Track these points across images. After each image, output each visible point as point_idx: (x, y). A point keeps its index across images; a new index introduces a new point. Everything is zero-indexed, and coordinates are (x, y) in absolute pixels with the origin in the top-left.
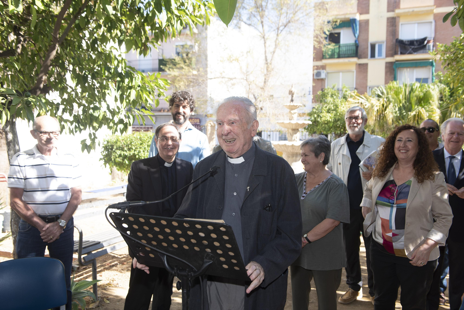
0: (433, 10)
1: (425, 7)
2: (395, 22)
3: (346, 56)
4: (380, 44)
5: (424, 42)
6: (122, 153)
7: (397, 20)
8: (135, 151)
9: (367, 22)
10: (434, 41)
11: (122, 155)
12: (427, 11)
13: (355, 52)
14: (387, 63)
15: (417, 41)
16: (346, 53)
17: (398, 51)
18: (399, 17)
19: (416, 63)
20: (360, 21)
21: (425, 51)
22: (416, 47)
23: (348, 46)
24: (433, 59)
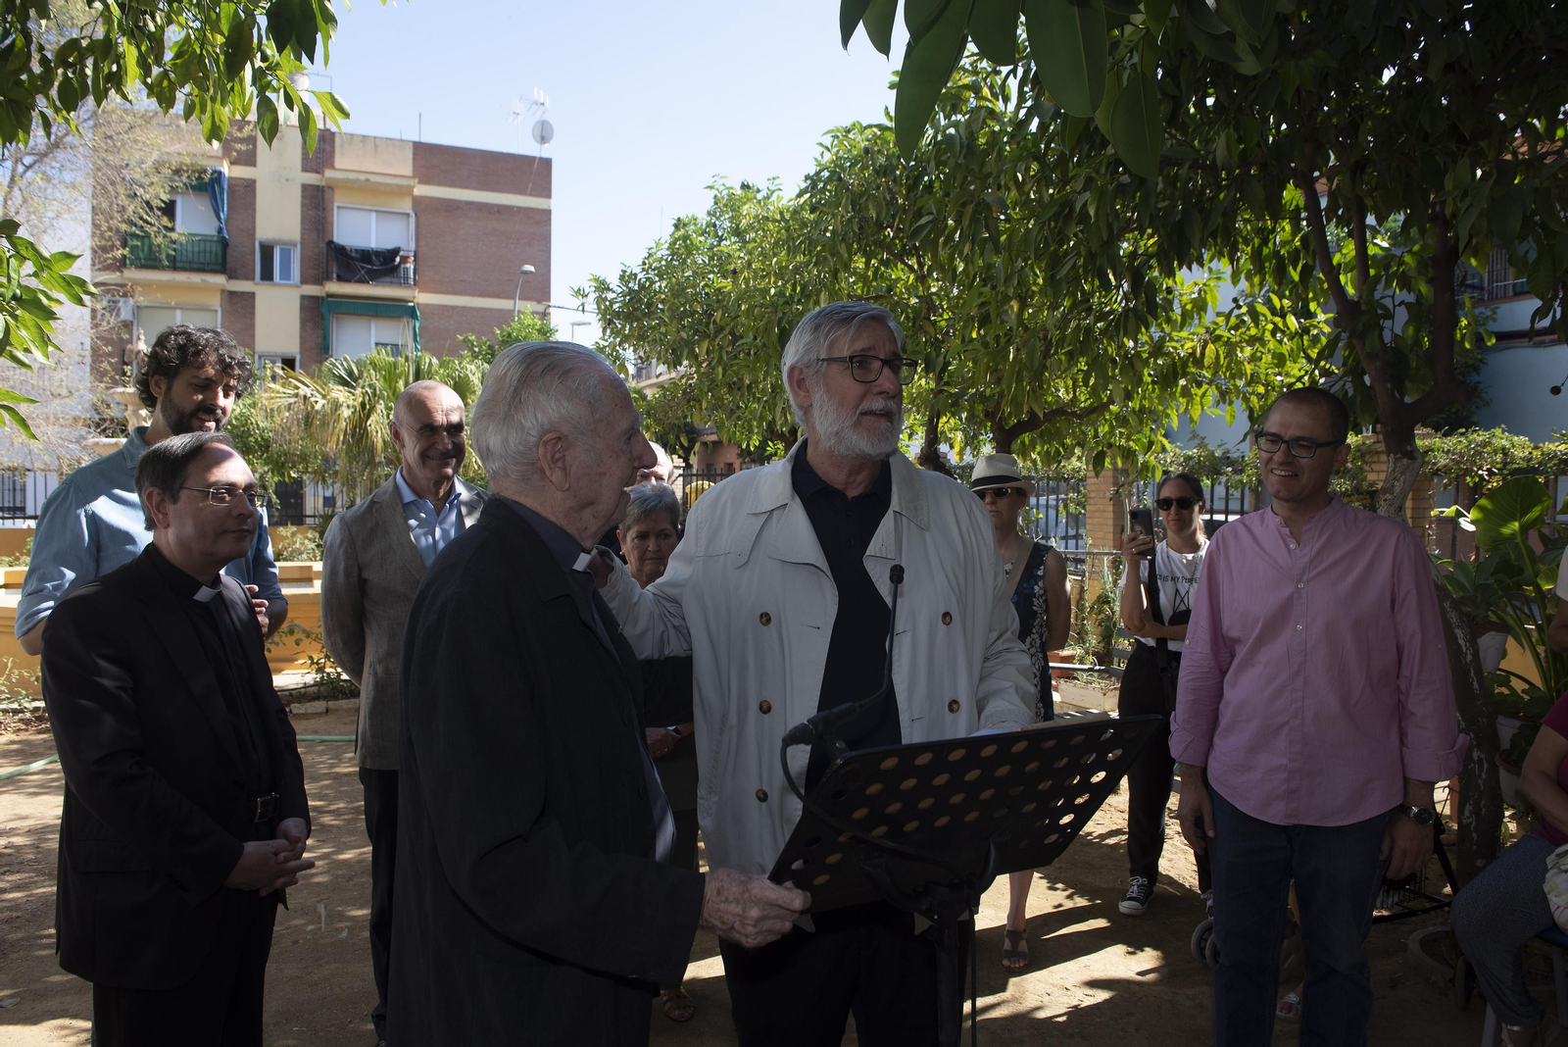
0: (413, 187)
1: (395, 176)
2: (323, 197)
3: (195, 266)
4: (286, 247)
5: (393, 260)
7: (327, 195)
9: (250, 186)
10: (415, 260)
12: (399, 187)
13: (220, 260)
14: (303, 298)
15: (378, 253)
16: (196, 260)
17: (332, 272)
18: (332, 188)
19: (377, 304)
20: (230, 178)
21: (395, 280)
22: (375, 268)
24: (416, 301)
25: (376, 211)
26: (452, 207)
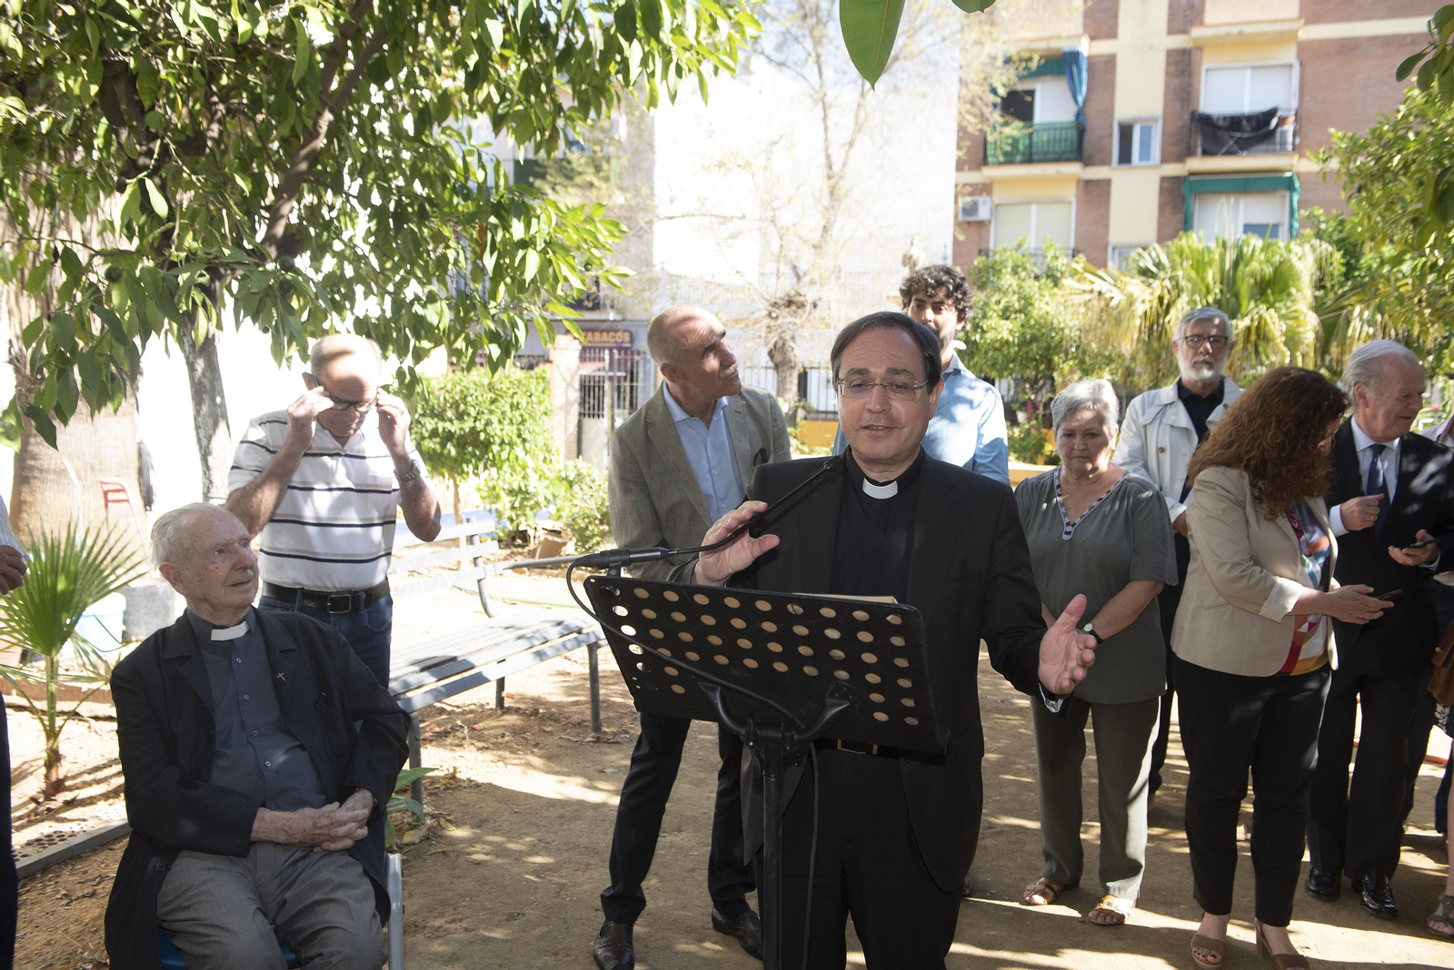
0: (1296, 32)
1: (1275, 21)
2: (1190, 61)
3: (1051, 156)
4: (1146, 124)
5: (1268, 123)
6: (441, 425)
7: (1195, 58)
8: (476, 419)
9: (1110, 61)
10: (1295, 120)
11: (440, 430)
12: (1280, 33)
13: (1075, 147)
14: (1163, 179)
15: (1249, 118)
17: (1196, 147)
18: (1200, 49)
20: (1090, 58)
21: (1271, 147)
22: (1246, 135)
23: (1055, 129)
24: (1295, 169)
25: (1254, 68)
26: (1348, 48)
